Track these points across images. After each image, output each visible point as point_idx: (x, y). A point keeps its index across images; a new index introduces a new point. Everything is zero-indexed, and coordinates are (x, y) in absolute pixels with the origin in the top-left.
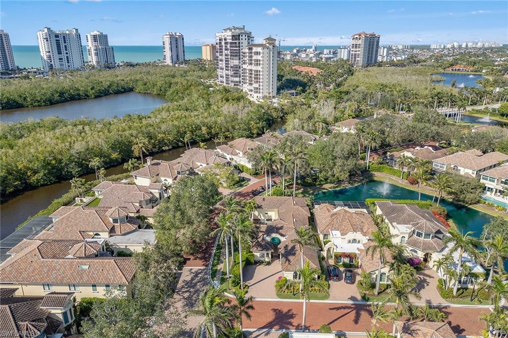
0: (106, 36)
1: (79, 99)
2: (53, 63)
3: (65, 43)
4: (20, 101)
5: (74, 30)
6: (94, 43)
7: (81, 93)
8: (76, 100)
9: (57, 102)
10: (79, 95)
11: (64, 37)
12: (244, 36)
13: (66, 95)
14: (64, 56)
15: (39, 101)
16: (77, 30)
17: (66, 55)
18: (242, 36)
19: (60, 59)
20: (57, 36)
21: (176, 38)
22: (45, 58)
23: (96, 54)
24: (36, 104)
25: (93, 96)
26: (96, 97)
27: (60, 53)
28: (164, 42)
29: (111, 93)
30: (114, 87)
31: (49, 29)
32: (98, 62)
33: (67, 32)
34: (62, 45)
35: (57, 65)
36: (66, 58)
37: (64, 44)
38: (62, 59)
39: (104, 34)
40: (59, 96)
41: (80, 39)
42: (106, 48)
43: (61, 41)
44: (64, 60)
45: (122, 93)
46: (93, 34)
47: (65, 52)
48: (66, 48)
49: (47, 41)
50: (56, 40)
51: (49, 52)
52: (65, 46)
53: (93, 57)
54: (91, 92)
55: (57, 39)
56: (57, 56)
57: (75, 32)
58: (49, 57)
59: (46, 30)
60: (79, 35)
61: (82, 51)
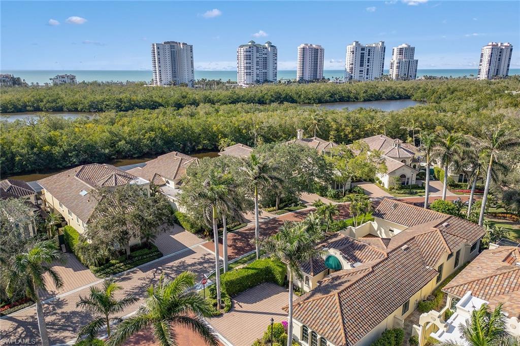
0: (413, 49)
2: (353, 75)
3: (369, 55)
5: (381, 43)
6: (398, 56)
8: (344, 101)
10: (349, 97)
11: (369, 50)
14: (365, 68)
16: (383, 43)
17: (367, 68)
19: (360, 71)
20: (363, 49)
21: (502, 49)
22: (348, 70)
23: (398, 67)
25: (362, 99)
27: (362, 65)
28: (482, 54)
29: (384, 99)
31: (357, 42)
32: (397, 76)
33: (374, 45)
34: (366, 58)
35: (356, 76)
36: (366, 70)
37: (368, 57)
38: (363, 71)
39: (411, 46)
41: (384, 52)
42: (409, 61)
43: (366, 52)
44: (363, 72)
46: (400, 47)
47: (367, 64)
48: (368, 61)
49: (353, 54)
50: (361, 53)
51: (353, 64)
52: (369, 59)
53: (394, 71)
55: (363, 52)
56: (358, 68)
57: (381, 45)
58: (352, 69)
59: (354, 44)
60: (385, 48)
61: (383, 64)
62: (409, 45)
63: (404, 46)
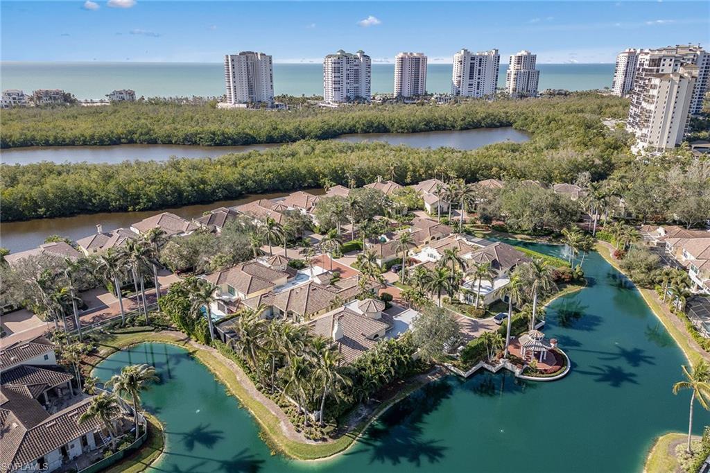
0: (534, 57)
1: (444, 130)
2: (461, 89)
3: (480, 66)
4: (388, 126)
5: (494, 51)
6: (516, 65)
7: (448, 123)
9: (421, 131)
11: (480, 59)
12: (668, 60)
13: (432, 125)
14: (475, 81)
15: (403, 128)
16: (497, 51)
17: (477, 80)
18: (665, 60)
19: (469, 85)
20: (473, 59)
22: (455, 84)
23: (516, 79)
24: (400, 130)
26: (462, 129)
27: (471, 77)
30: (489, 121)
31: (465, 51)
32: (514, 90)
33: (486, 54)
34: (477, 68)
35: (464, 91)
36: (476, 84)
37: (478, 68)
38: (472, 85)
39: (532, 54)
40: (425, 125)
41: (498, 62)
42: (529, 72)
43: (477, 62)
45: (496, 127)
46: (519, 54)
47: (478, 76)
48: (479, 72)
49: (461, 64)
50: (471, 63)
51: (460, 77)
52: (480, 70)
53: (511, 84)
54: (460, 123)
55: (472, 61)
56: (468, 81)
57: (493, 54)
58: (459, 82)
59: (463, 51)
60: (499, 57)
61: (497, 76)
62: (530, 51)
63: (524, 53)
